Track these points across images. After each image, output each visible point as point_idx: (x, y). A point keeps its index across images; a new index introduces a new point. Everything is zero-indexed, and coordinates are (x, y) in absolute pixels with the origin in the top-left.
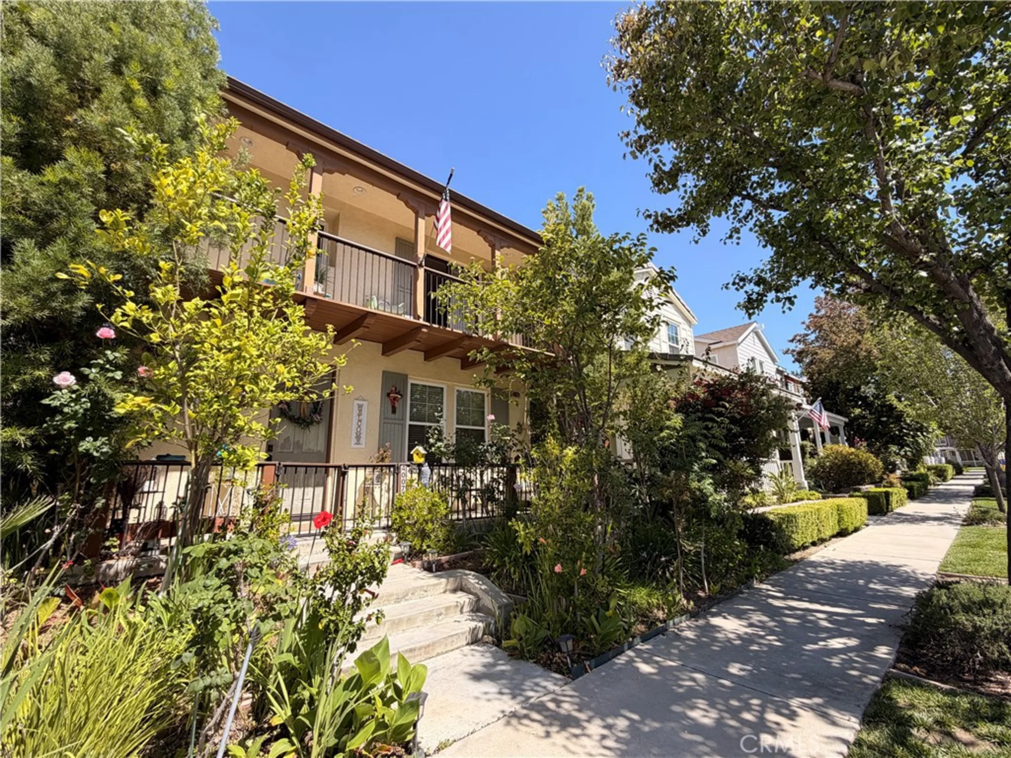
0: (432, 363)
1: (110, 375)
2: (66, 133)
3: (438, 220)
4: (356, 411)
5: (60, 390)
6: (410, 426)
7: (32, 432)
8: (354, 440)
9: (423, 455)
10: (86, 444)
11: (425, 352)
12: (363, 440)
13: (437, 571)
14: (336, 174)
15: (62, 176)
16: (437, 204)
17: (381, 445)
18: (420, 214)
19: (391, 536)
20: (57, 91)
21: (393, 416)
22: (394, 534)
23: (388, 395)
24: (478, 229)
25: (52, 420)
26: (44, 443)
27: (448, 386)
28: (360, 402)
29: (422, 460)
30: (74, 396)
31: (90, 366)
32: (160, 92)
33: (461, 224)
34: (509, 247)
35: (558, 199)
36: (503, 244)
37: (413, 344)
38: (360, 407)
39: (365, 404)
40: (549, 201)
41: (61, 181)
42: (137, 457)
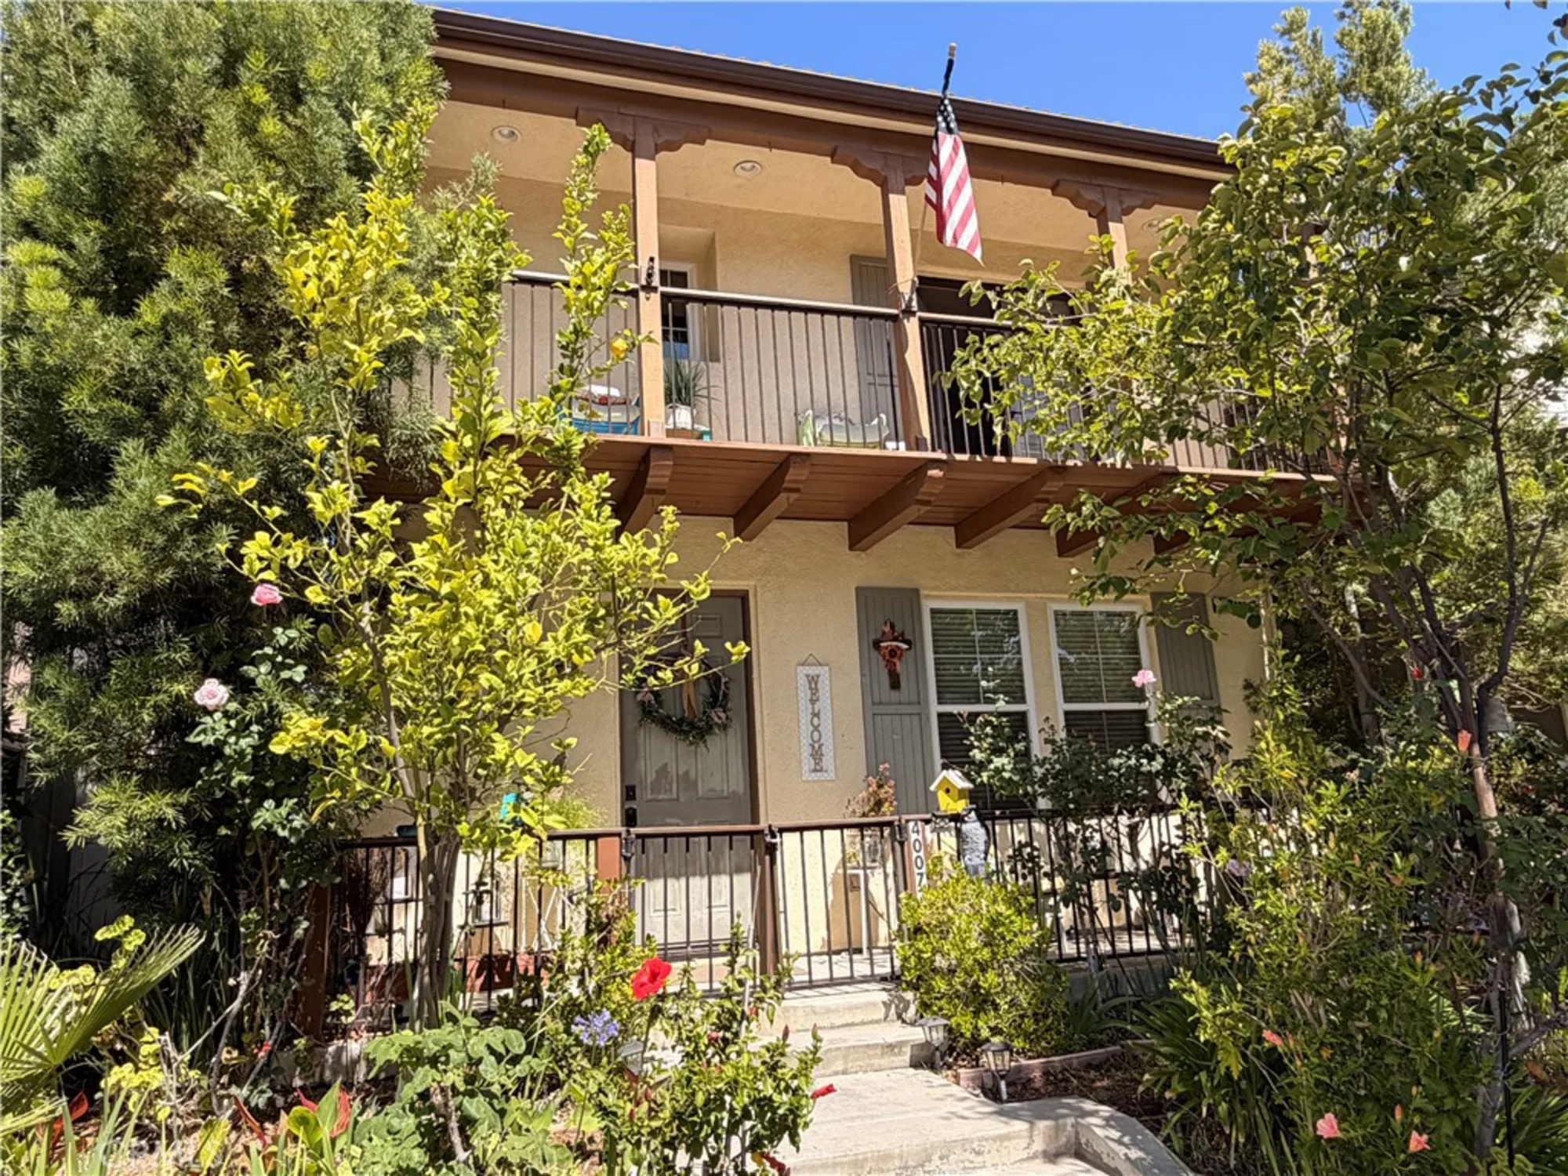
0: (976, 552)
1: (285, 674)
2: (167, 226)
3: (937, 185)
4: (804, 693)
5: (210, 713)
6: (940, 715)
7: (184, 798)
8: (808, 763)
9: (962, 794)
10: (267, 814)
11: (955, 526)
12: (828, 762)
13: (1012, 1097)
14: (687, 148)
15: (164, 310)
16: (926, 146)
17: (872, 770)
18: (891, 183)
19: (901, 999)
20: (142, 152)
21: (895, 695)
22: (909, 995)
23: (876, 644)
24: (1052, 181)
25: (210, 772)
26: (207, 815)
27: (1029, 605)
28: (813, 671)
29: (960, 806)
30: (233, 723)
31: (254, 662)
32: (305, 92)
33: (1003, 180)
34: (1147, 205)
35: (1287, 32)
36: (1128, 202)
37: (914, 511)
38: (813, 681)
39: (823, 671)
40: (1262, 45)
41: (165, 319)
42: (358, 833)
